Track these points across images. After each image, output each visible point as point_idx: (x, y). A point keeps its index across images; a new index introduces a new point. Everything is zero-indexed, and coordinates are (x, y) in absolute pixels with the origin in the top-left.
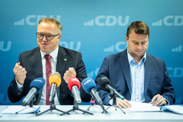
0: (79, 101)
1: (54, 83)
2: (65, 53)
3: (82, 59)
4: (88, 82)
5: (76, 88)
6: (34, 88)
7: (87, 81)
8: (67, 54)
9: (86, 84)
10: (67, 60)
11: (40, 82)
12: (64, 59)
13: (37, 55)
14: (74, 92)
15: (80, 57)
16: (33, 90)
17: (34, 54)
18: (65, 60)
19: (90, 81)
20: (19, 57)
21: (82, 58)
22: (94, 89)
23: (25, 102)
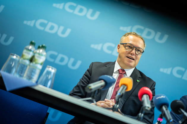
0: (148, 107)
1: (125, 85)
2: (139, 75)
3: (155, 89)
4: (162, 98)
5: (147, 97)
6: (102, 81)
7: (160, 96)
8: (141, 77)
9: (158, 99)
10: (140, 82)
11: (110, 79)
12: (136, 80)
13: (110, 67)
14: (144, 99)
15: (154, 85)
16: (101, 82)
17: (107, 66)
18: (138, 81)
19: (164, 97)
20: (91, 64)
21: (155, 87)
22: (166, 106)
23: (90, 86)
